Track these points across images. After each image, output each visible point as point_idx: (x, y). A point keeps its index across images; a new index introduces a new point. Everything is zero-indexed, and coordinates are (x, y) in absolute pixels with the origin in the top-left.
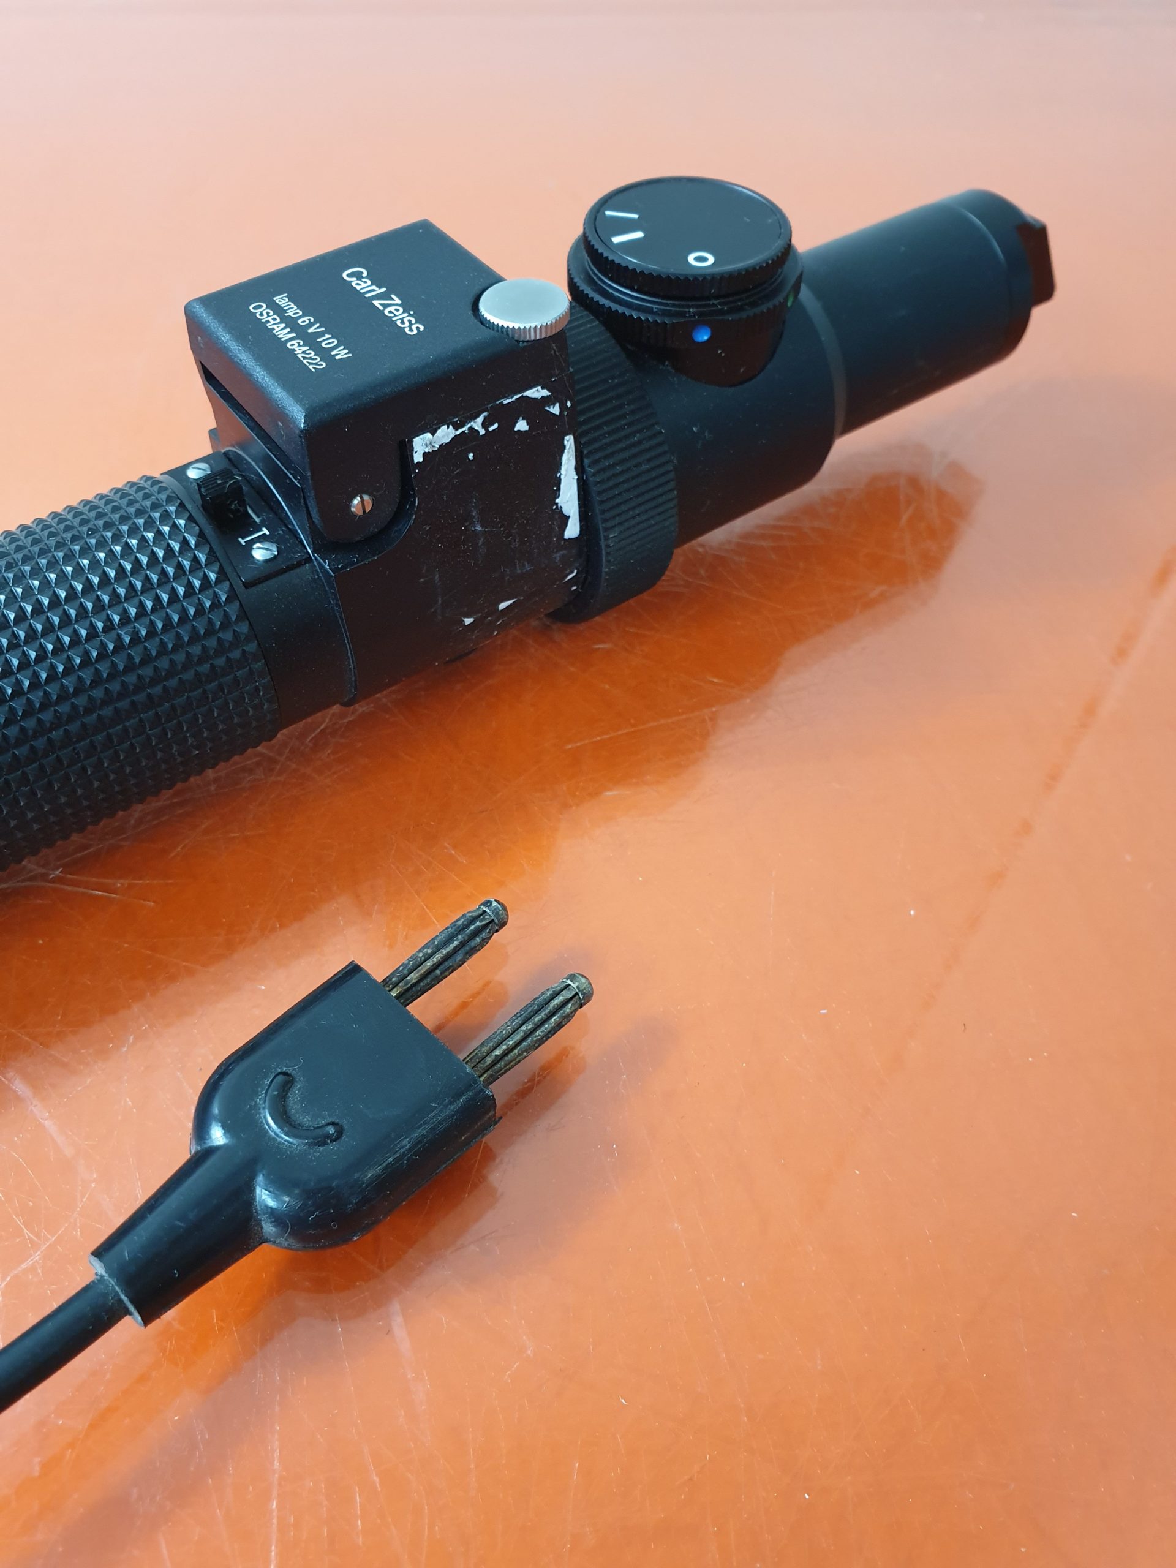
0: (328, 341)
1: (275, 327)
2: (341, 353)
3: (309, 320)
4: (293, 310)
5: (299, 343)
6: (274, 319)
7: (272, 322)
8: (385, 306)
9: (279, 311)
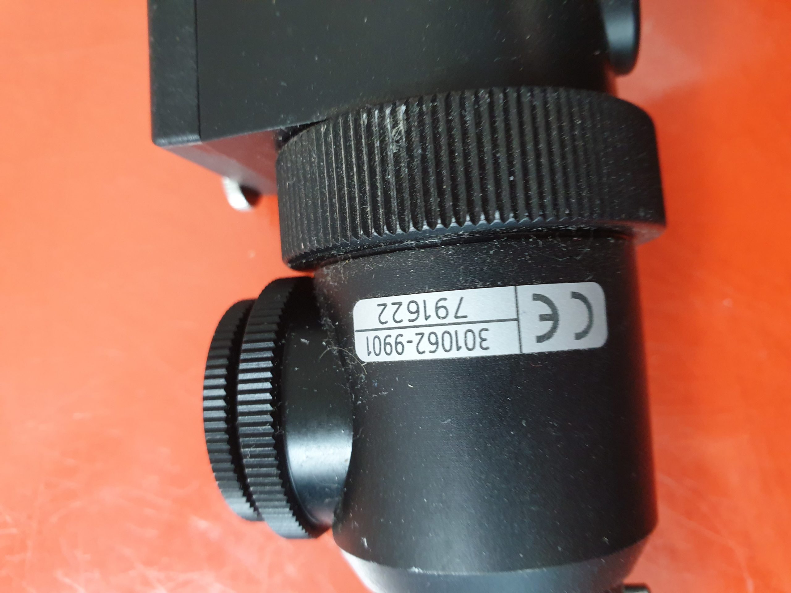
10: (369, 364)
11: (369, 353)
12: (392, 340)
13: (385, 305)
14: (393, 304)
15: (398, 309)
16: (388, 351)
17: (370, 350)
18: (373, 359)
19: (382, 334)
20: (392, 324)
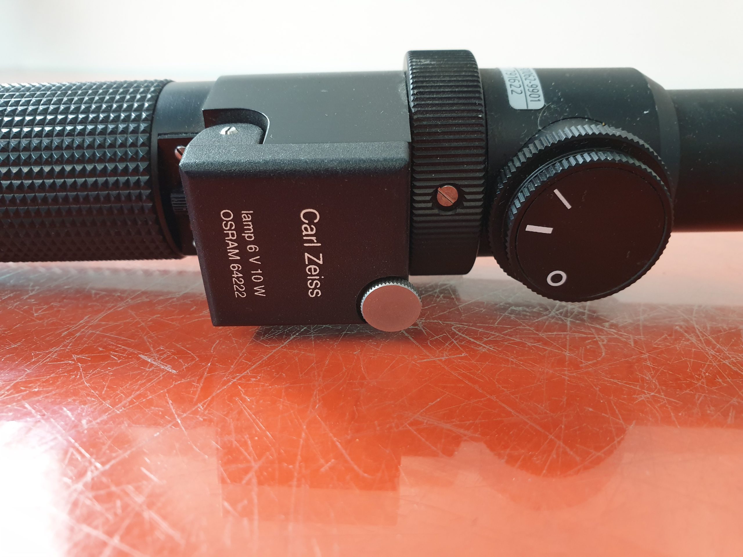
0: (257, 276)
1: (230, 243)
2: (260, 291)
3: (256, 248)
4: (249, 234)
5: (239, 267)
6: (233, 235)
7: (230, 237)
8: (311, 262)
9: (240, 228)
10: (546, 101)
11: (539, 100)
12: (531, 89)
13: (512, 91)
14: (511, 87)
15: (514, 86)
16: (536, 91)
17: (537, 100)
18: (542, 98)
19: (528, 93)
20: (522, 88)
